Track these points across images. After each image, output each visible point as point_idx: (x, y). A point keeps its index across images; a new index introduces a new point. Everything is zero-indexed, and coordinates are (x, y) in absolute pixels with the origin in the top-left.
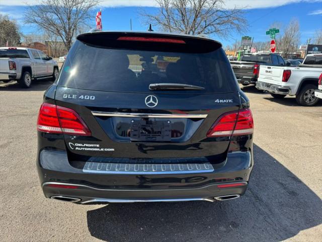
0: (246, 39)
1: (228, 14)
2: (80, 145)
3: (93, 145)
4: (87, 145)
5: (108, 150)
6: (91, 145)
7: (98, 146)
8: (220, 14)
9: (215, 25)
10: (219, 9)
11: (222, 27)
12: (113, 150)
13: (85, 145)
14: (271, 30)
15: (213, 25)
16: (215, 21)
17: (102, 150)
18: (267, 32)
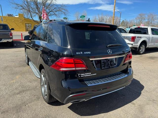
0: (65, 19)
1: (59, 7)
2: (83, 74)
3: (88, 74)
4: (86, 74)
5: (94, 74)
6: (87, 74)
7: (90, 73)
8: (55, 6)
9: (54, 12)
10: (54, 4)
11: (57, 13)
12: (96, 74)
13: (85, 74)
14: (82, 16)
15: (53, 12)
16: (53, 10)
17: (92, 75)
18: (80, 17)
